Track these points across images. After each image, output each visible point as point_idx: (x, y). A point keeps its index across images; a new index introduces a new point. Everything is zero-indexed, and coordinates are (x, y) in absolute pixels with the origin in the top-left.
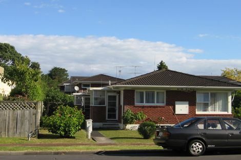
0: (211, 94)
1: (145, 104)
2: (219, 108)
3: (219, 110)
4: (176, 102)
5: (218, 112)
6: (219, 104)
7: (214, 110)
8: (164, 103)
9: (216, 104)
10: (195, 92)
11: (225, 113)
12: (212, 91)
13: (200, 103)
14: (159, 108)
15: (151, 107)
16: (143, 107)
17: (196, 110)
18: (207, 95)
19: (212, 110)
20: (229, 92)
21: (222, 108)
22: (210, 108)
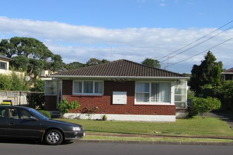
0: (152, 84)
1: (83, 94)
2: (161, 98)
3: (161, 100)
4: (114, 92)
5: (160, 103)
6: (162, 94)
7: (156, 101)
8: (102, 93)
9: (158, 94)
11: (168, 104)
12: (153, 81)
13: (142, 94)
14: (96, 98)
15: (88, 97)
16: (80, 97)
17: (135, 100)
18: (147, 85)
19: (154, 101)
20: (172, 82)
21: (165, 99)
22: (150, 98)
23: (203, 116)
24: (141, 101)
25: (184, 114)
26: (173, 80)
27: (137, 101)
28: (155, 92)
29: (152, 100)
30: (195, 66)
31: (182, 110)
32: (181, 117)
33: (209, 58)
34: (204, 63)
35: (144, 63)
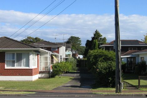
0: (17, 54)
2: (23, 64)
3: (23, 65)
5: (23, 67)
6: (24, 61)
7: (20, 66)
9: (21, 61)
10: (5, 52)
11: (28, 68)
12: (17, 52)
13: (10, 61)
17: (6, 65)
18: (14, 54)
19: (18, 66)
20: (30, 53)
21: (26, 64)
22: (16, 64)
23: (60, 76)
24: (10, 66)
25: (47, 75)
26: (31, 51)
27: (7, 66)
28: (19, 59)
29: (17, 65)
30: (88, 41)
31: (46, 72)
32: (45, 77)
33: (97, 35)
34: (93, 38)
35: (69, 39)
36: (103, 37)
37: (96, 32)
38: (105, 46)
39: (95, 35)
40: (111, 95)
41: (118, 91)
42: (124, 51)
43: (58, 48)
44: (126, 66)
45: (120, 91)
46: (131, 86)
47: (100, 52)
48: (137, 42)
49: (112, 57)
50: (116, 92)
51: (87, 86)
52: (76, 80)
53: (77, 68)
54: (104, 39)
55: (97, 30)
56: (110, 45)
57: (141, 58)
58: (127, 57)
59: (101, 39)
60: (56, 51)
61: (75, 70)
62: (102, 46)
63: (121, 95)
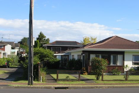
33: (41, 36)
34: (38, 39)
35: (22, 40)
36: (46, 38)
37: (41, 33)
38: (47, 46)
39: (39, 36)
40: (21, 87)
41: (30, 84)
42: (63, 51)
43: (4, 46)
44: (60, 62)
45: (32, 84)
46: (53, 79)
47: (37, 50)
48: (75, 43)
49: (48, 54)
50: (28, 85)
51: (12, 79)
52: (8, 74)
53: (18, 64)
54: (48, 40)
55: (41, 32)
56: (51, 45)
57: (72, 55)
58: (61, 55)
59: (45, 39)
60: (3, 48)
61: (16, 65)
62: (45, 46)
63: (30, 87)
